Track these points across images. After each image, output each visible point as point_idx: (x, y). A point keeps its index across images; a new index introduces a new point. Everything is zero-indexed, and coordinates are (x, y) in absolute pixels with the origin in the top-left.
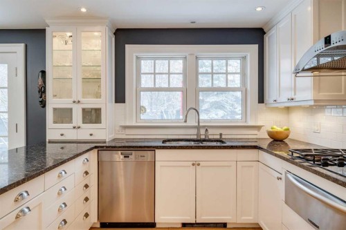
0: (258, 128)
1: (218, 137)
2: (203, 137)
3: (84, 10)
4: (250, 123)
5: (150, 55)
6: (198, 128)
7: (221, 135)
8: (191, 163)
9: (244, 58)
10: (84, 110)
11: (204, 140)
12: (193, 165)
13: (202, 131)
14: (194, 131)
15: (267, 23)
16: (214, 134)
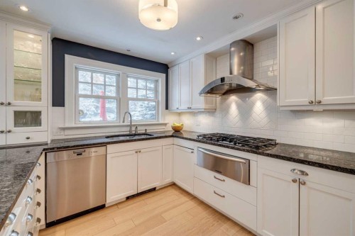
0: (165, 124)
1: (144, 132)
2: (134, 132)
3: (24, 8)
4: (161, 122)
5: (88, 67)
6: (130, 126)
7: (146, 130)
8: (134, 152)
9: (157, 81)
10: (15, 112)
11: (135, 135)
12: (136, 152)
13: (133, 129)
14: (128, 129)
15: (171, 62)
16: (141, 130)
